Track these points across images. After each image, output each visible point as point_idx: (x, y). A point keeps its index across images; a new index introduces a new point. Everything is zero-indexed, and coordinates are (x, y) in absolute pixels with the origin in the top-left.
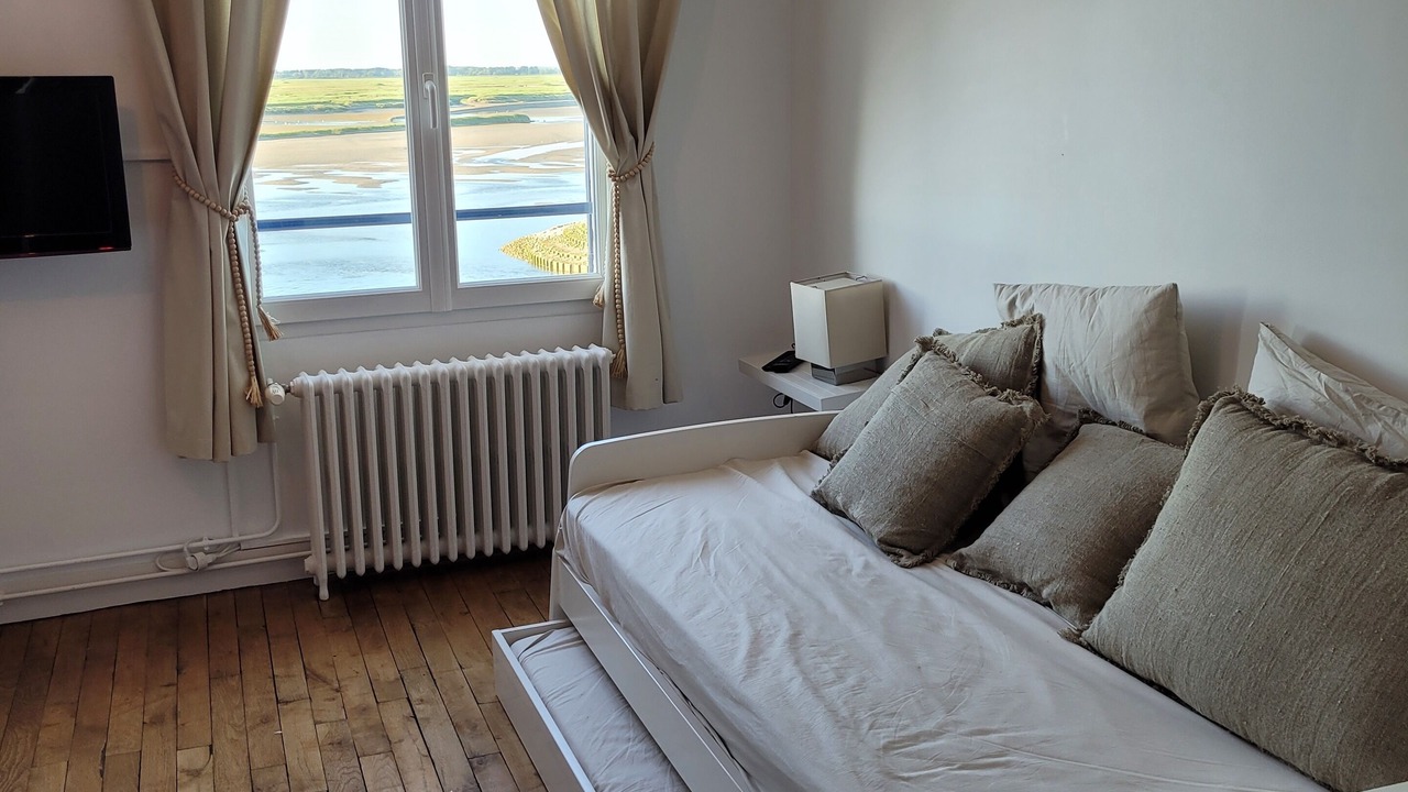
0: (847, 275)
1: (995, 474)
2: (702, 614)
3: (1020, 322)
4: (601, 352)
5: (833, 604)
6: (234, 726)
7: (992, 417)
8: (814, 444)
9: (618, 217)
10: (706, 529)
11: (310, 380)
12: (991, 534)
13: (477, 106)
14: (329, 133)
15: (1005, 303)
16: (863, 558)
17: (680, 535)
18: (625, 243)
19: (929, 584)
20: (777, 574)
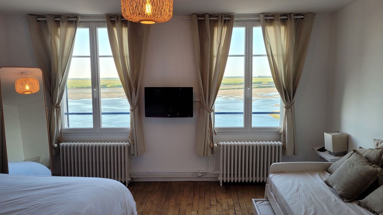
0: (338, 132)
1: (369, 184)
2: (295, 205)
3: (379, 149)
4: (280, 143)
5: (326, 208)
6: (202, 208)
7: (369, 170)
8: (327, 169)
9: (286, 116)
10: (298, 186)
11: (222, 143)
12: (367, 198)
13: (265, 84)
14: (235, 89)
15: (376, 143)
16: (335, 198)
17: (292, 186)
18: (287, 121)
19: (350, 207)
20: (313, 199)
